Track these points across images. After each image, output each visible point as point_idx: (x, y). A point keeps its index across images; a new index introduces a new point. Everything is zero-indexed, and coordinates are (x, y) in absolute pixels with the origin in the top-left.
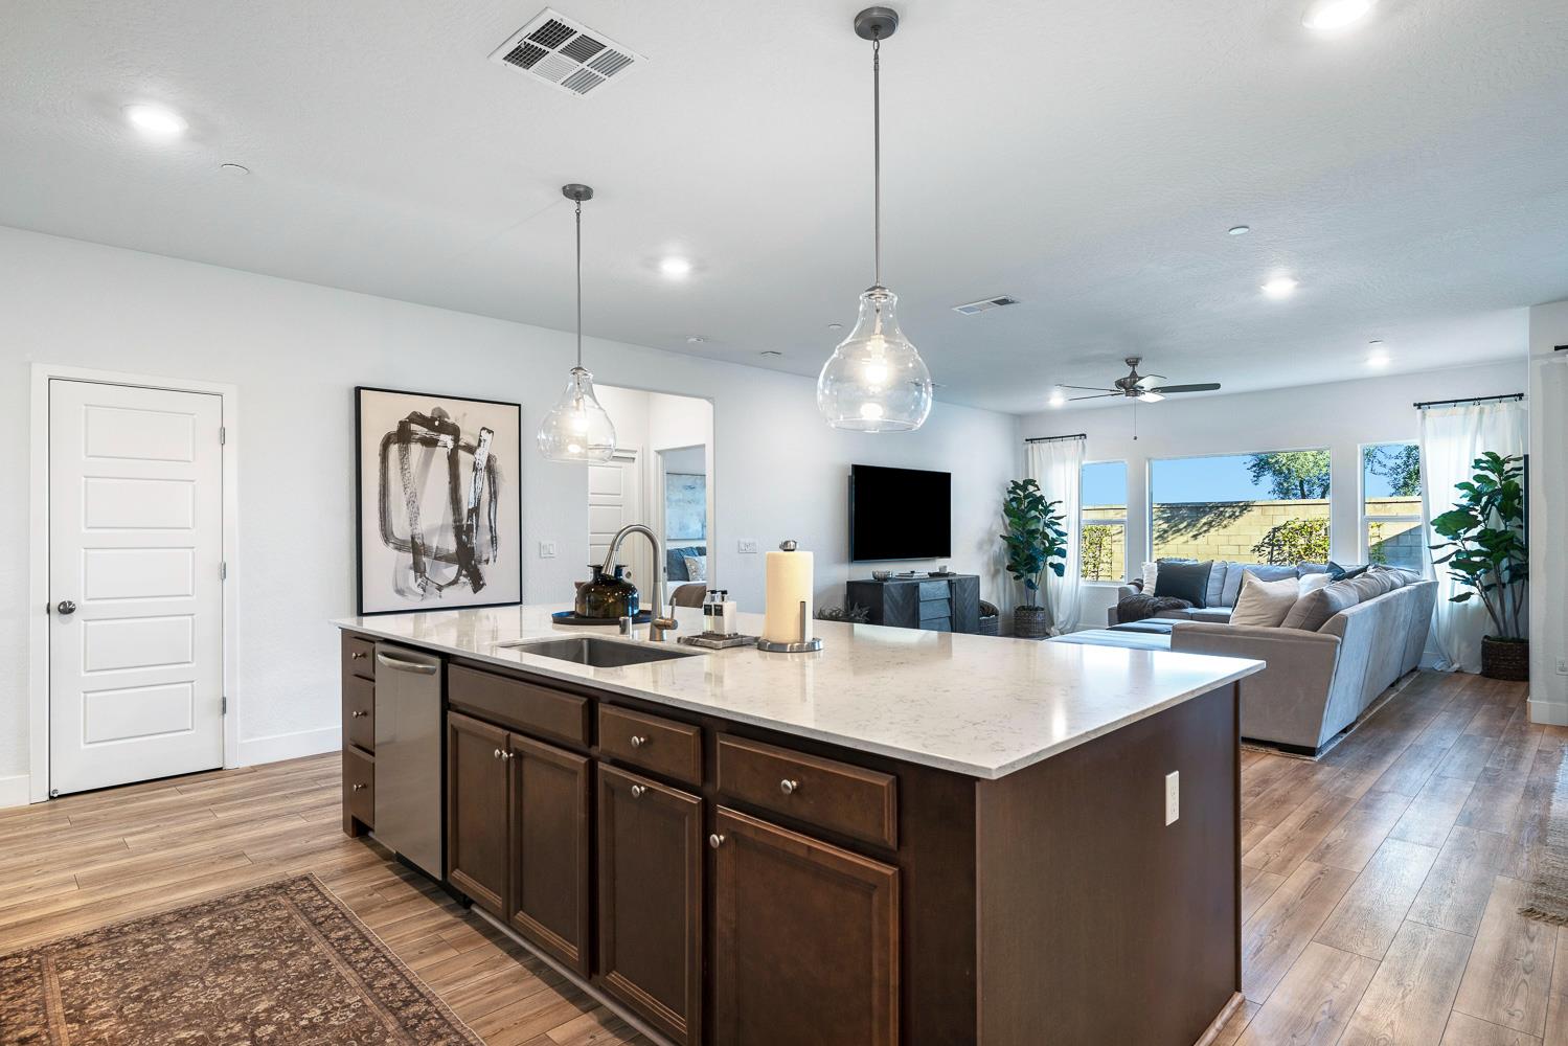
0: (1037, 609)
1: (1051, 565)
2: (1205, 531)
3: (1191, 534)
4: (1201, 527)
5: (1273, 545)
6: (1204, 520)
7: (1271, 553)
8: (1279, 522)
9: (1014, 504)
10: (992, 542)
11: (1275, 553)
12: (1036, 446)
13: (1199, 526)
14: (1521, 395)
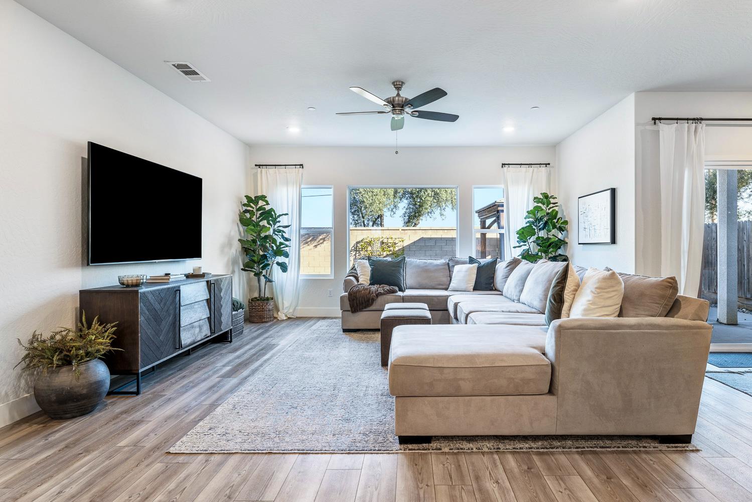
0: (268, 299)
1: (278, 264)
2: (321, 243)
3: (314, 245)
4: (319, 241)
5: (356, 251)
6: (321, 237)
7: (355, 255)
8: (359, 239)
9: (248, 215)
10: (230, 244)
11: (357, 255)
12: (264, 170)
13: (318, 240)
14: (549, 164)
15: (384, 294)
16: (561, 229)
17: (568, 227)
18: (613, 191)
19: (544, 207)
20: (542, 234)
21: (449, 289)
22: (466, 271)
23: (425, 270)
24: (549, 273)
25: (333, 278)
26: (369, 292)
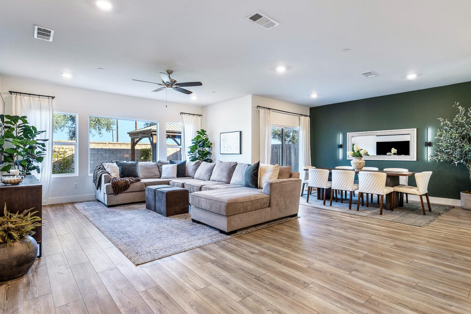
14: (202, 115)
15: (135, 182)
16: (209, 147)
17: (212, 146)
18: (241, 132)
19: (201, 136)
20: (201, 149)
21: (161, 178)
22: (172, 168)
23: (146, 168)
24: (228, 167)
25: (78, 175)
26: (125, 182)
